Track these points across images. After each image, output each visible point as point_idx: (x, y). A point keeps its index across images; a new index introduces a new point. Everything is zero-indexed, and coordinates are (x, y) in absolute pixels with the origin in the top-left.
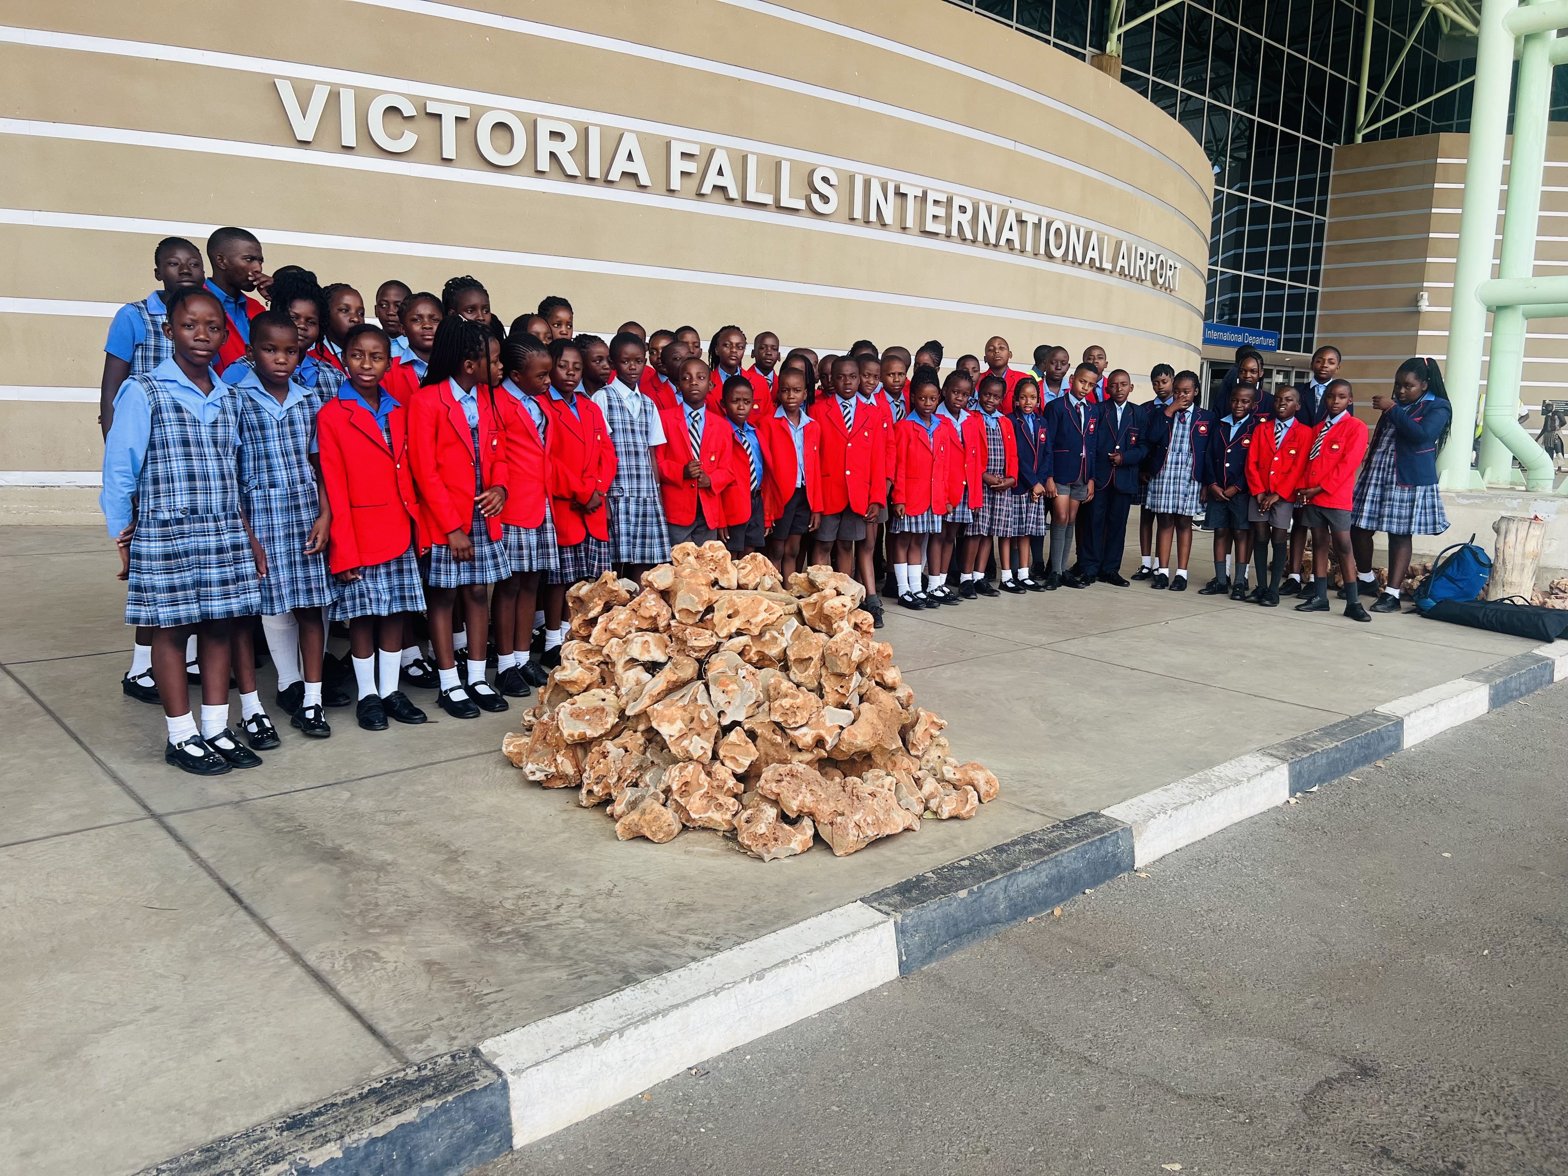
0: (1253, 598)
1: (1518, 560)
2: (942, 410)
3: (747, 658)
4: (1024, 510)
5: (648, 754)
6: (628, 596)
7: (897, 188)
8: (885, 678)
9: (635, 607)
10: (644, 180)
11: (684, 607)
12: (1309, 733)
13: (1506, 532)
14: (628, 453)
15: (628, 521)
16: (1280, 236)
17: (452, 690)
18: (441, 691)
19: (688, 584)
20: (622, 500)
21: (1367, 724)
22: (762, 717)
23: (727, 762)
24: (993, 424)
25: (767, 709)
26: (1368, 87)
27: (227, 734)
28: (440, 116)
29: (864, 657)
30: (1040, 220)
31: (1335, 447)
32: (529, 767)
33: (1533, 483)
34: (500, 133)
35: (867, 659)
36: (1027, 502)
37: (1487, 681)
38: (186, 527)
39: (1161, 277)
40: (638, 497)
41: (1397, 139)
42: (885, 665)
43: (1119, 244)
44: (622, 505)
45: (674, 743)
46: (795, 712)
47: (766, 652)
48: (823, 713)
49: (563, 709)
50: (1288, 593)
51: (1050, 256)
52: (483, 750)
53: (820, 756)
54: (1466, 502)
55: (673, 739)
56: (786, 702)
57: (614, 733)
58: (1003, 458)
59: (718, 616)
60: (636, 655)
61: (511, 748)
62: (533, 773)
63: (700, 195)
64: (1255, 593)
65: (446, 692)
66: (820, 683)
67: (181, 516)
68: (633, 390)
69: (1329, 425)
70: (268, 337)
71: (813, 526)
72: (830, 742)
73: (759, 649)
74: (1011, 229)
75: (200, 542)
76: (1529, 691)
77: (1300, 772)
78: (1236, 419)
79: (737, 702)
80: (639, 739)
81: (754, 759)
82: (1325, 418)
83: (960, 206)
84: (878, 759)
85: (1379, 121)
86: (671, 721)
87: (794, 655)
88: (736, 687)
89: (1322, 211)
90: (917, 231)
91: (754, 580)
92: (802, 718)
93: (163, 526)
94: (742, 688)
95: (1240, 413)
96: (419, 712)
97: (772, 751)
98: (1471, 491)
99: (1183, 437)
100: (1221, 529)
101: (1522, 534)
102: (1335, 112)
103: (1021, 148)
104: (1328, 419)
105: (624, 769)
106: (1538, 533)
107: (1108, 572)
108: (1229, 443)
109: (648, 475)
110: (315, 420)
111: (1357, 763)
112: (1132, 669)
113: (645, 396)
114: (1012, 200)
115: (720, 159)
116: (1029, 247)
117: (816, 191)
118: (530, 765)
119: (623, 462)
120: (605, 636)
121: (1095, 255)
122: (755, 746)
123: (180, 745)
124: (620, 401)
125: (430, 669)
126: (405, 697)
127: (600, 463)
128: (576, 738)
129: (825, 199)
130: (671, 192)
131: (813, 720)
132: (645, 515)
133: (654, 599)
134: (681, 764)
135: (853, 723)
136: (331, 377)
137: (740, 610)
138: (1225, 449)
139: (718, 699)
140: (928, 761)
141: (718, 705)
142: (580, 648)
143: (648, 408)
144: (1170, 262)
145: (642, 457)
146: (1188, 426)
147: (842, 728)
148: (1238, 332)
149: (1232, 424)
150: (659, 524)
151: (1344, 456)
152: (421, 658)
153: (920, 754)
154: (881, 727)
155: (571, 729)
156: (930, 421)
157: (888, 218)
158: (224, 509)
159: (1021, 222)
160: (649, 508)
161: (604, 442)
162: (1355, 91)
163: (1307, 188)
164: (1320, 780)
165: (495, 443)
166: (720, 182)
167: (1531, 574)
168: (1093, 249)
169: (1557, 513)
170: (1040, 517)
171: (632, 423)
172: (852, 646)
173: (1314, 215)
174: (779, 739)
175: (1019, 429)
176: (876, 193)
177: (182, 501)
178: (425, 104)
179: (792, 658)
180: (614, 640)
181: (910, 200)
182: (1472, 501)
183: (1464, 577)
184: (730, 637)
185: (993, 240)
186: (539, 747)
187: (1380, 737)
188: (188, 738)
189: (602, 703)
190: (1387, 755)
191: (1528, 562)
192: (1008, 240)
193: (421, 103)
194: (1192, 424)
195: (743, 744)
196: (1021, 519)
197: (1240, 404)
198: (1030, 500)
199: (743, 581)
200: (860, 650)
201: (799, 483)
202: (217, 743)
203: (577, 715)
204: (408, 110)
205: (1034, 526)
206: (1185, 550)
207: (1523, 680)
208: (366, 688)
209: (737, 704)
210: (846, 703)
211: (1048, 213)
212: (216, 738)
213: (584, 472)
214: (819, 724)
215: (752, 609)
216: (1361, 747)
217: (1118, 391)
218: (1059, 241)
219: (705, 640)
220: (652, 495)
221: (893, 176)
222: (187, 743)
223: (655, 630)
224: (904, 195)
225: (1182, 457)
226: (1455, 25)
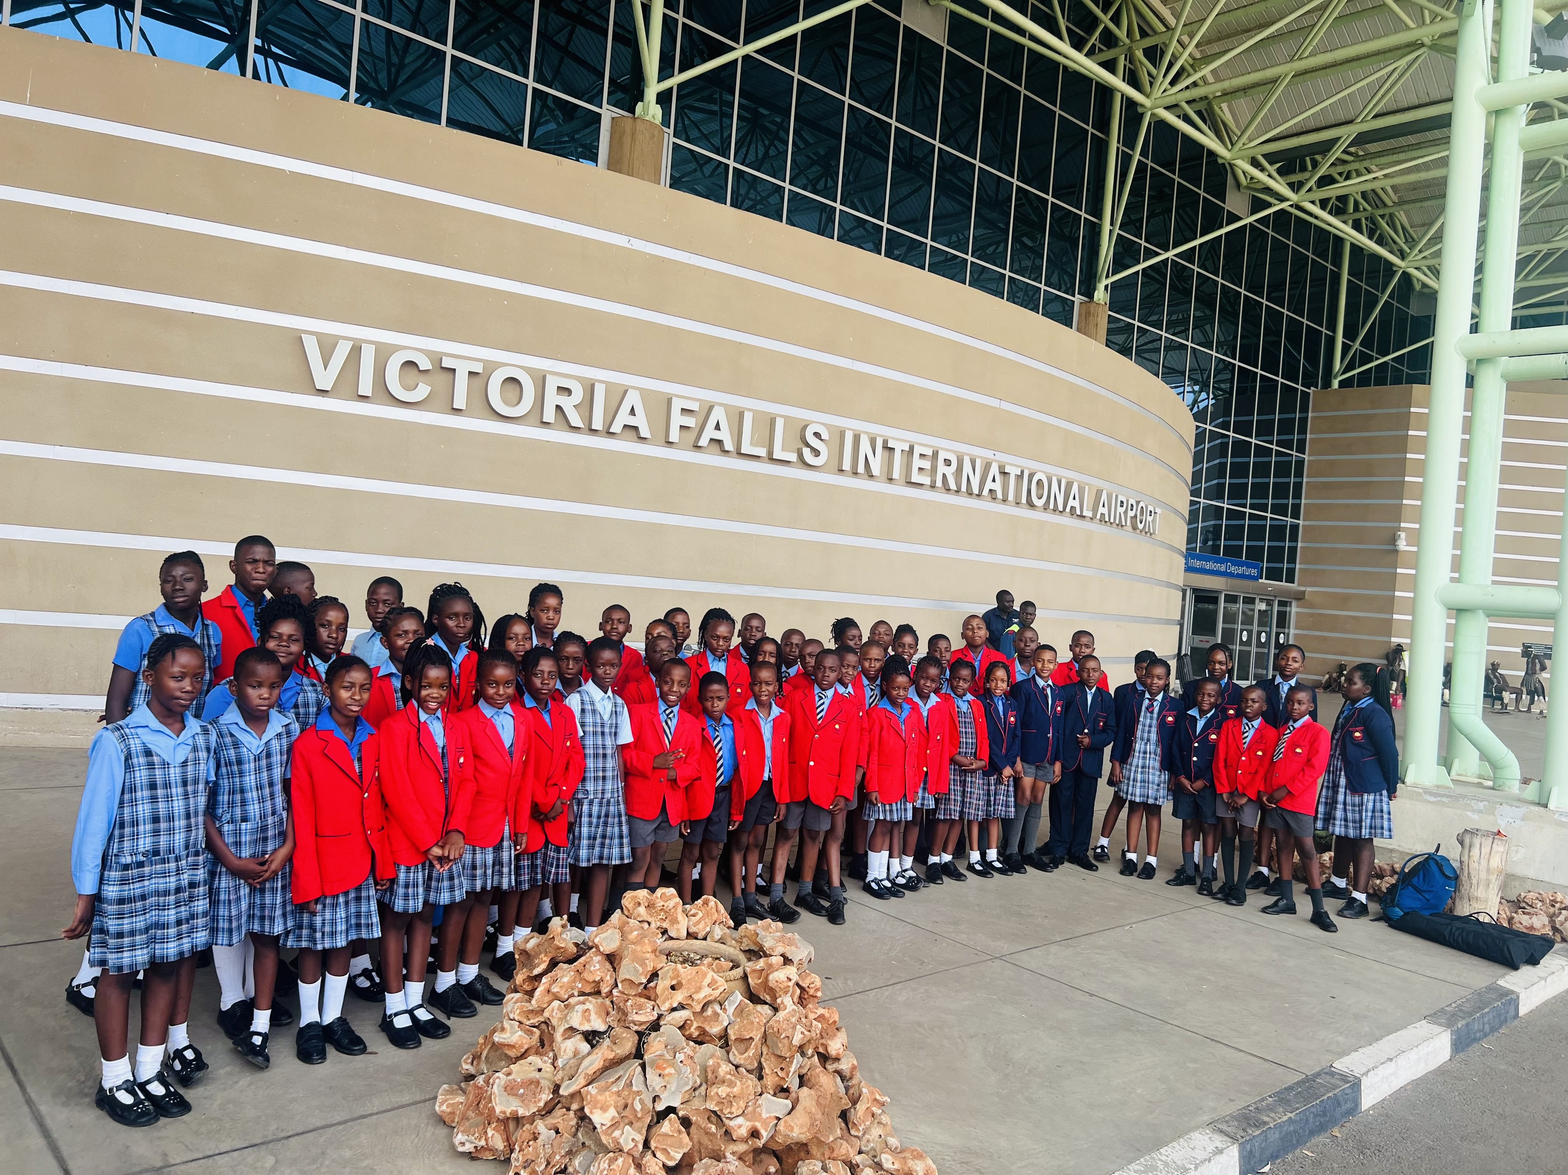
0: (1219, 896)
1: (1483, 875)
2: (912, 694)
3: (687, 1033)
4: (992, 793)
5: (580, 1135)
6: (575, 949)
7: (885, 442)
8: (829, 1050)
9: (581, 968)
10: (644, 432)
11: (628, 977)
12: (1263, 1100)
13: (1470, 846)
14: (596, 756)
15: (590, 824)
16: (1262, 470)
17: (396, 1014)
18: (385, 1014)
19: (634, 951)
20: (586, 802)
21: (1323, 1086)
22: (697, 1104)
23: (658, 1154)
24: (964, 707)
25: (704, 1093)
26: (1344, 337)
27: (160, 1078)
28: (454, 370)
29: (806, 1040)
30: (1022, 472)
31: (1298, 750)
32: (459, 1138)
33: (1500, 782)
34: (511, 386)
35: (809, 1041)
36: (995, 784)
37: (1449, 1025)
38: (147, 870)
39: (1141, 523)
40: (602, 798)
41: (1373, 388)
42: (830, 1033)
43: (1099, 493)
44: (585, 808)
45: (605, 1133)
46: (731, 1102)
47: (707, 1029)
48: (760, 1102)
49: (497, 1080)
50: (1256, 887)
51: (1031, 504)
52: (418, 1097)
53: (755, 1146)
54: (1432, 799)
55: (604, 1128)
56: (723, 1091)
57: (548, 1110)
58: (974, 741)
59: (662, 985)
60: (576, 1025)
61: (444, 1107)
62: (463, 1144)
63: (697, 447)
64: (1221, 890)
65: (390, 1016)
66: (760, 1063)
67: (142, 859)
68: (606, 693)
69: (1291, 728)
70: (253, 674)
71: (778, 817)
72: (765, 1135)
73: (700, 1025)
74: (994, 480)
75: (160, 884)
76: (1493, 1030)
77: (1251, 1151)
78: (1202, 713)
79: (673, 1087)
80: (571, 1120)
81: (686, 1150)
82: (1288, 722)
83: (945, 460)
84: (814, 1150)
85: (1354, 368)
86: (604, 1109)
87: (734, 1034)
88: (672, 1071)
89: (1301, 449)
90: (903, 480)
91: (705, 928)
92: (738, 1109)
93: (124, 870)
94: (679, 1072)
95: (1206, 707)
96: (359, 1041)
97: (706, 1141)
98: (1438, 787)
99: (1150, 726)
100: (1189, 821)
101: (1486, 850)
102: (1312, 358)
103: (1006, 406)
104: (1291, 723)
105: (554, 1154)
106: (1501, 849)
107: (1077, 854)
108: (1196, 738)
109: (613, 776)
110: (290, 749)
111: (1312, 1133)
112: (1091, 995)
113: (617, 696)
114: (996, 453)
115: (718, 414)
116: (1011, 497)
117: (808, 445)
118: (460, 1136)
119: (590, 763)
120: (547, 999)
121: (1076, 504)
122: (688, 1134)
123: (111, 1090)
124: (592, 703)
125: (377, 980)
126: (348, 1023)
127: (567, 768)
128: (508, 1115)
129: (816, 453)
130: (669, 443)
131: (750, 1109)
132: (607, 816)
133: (598, 962)
134: (611, 1154)
135: (789, 1113)
136: (312, 696)
137: (684, 982)
138: (1192, 743)
139: (654, 1084)
140: (868, 1141)
141: (654, 1089)
142: (522, 1007)
143: (618, 709)
144: (1150, 508)
145: (609, 759)
146: (1155, 715)
147: (779, 1119)
148: (1221, 561)
149: (1198, 717)
150: (620, 824)
151: (1309, 760)
152: (370, 967)
153: (860, 1134)
154: (819, 1116)
155: (503, 1105)
156: (901, 708)
157: (876, 469)
158: (187, 847)
159: (1004, 474)
160: (612, 808)
161: (574, 747)
162: (1331, 341)
163: (1286, 427)
164: (1273, 1157)
165: (462, 760)
166: (717, 435)
167: (1496, 891)
168: (1074, 498)
169: (1523, 820)
170: (1010, 799)
171: (603, 726)
172: (794, 1028)
173: (1294, 453)
174: (713, 1128)
175: (989, 712)
176: (865, 447)
177: (145, 843)
178: (441, 359)
179: (732, 1037)
180: (556, 1003)
181: (897, 454)
182: (1439, 799)
183: (1430, 889)
184: (674, 1010)
185: (976, 491)
186: (471, 1114)
187: (1336, 1102)
188: (120, 1083)
189: (537, 1075)
190: (1344, 1120)
191: (1493, 878)
192: (990, 490)
193: (437, 359)
194: (1159, 713)
195: (676, 1135)
196: (989, 801)
197: (1206, 698)
198: (999, 782)
199: (693, 930)
200: (802, 1033)
201: (766, 776)
202: (149, 1087)
203: (510, 1089)
204: (424, 364)
205: (1004, 809)
206: (1154, 836)
207: (1486, 1020)
208: (309, 1015)
209: (673, 1089)
210: (785, 1087)
211: (1030, 465)
212: (148, 1082)
213: (548, 780)
214: (755, 1116)
215: (696, 982)
216: (1316, 1116)
217: (1089, 676)
218: (1040, 492)
219: (645, 1015)
220: (616, 795)
221: (881, 431)
222: (119, 1088)
223: (598, 993)
224: (892, 449)
225: (1150, 747)
226: (1425, 285)
